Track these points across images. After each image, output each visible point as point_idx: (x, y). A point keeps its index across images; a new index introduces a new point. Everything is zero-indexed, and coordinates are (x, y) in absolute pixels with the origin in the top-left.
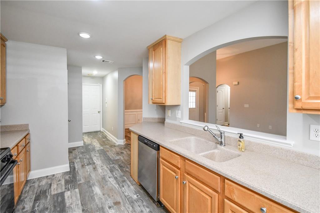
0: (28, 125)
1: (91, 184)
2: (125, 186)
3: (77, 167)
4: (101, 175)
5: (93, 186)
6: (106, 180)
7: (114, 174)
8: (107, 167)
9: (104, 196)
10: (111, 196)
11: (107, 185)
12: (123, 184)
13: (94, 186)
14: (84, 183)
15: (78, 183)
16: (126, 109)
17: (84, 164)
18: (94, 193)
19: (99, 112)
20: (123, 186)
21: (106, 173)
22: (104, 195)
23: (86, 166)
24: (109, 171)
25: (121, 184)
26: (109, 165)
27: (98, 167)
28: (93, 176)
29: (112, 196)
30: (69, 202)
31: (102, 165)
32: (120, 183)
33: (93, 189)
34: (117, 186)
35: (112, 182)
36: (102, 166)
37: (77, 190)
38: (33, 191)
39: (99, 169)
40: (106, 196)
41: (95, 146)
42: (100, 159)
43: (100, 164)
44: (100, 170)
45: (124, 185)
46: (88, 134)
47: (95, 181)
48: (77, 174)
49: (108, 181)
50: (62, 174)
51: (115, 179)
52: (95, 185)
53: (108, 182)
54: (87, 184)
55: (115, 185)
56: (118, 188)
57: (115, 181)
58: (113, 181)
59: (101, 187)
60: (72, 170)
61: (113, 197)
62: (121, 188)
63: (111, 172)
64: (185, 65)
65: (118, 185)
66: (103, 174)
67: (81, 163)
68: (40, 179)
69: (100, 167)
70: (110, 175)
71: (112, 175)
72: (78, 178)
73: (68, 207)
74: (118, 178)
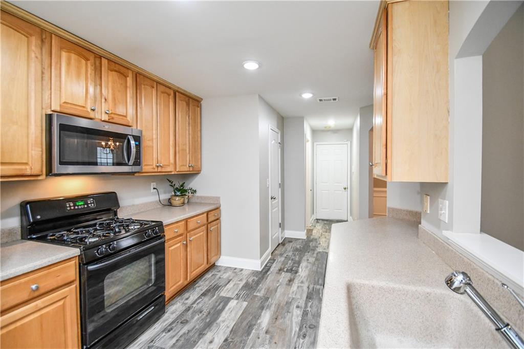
0: (219, 198)
1: (267, 303)
2: (307, 338)
3: (271, 270)
4: (290, 296)
5: (267, 308)
6: (289, 309)
7: (310, 304)
8: (308, 287)
9: (265, 335)
10: (274, 341)
11: (285, 318)
12: (307, 331)
13: (268, 310)
14: (261, 298)
15: (255, 294)
16: (375, 186)
17: (284, 268)
18: (259, 321)
19: (345, 189)
20: (304, 337)
21: (299, 297)
22: (266, 332)
23: (284, 271)
24: (305, 296)
25: (304, 330)
26: (314, 285)
27: (296, 281)
28: (280, 291)
29: (276, 343)
30: (224, 317)
31: (305, 280)
32: (304, 326)
33: (262, 314)
34: (296, 328)
35: (294, 317)
36: (302, 282)
37: (245, 304)
38: (210, 282)
39: (295, 284)
40: (268, 336)
41: (319, 244)
42: (310, 269)
43: (303, 277)
44: (294, 287)
45: (308, 334)
46: (325, 222)
47: (275, 302)
48: (264, 279)
49: (290, 312)
50: (251, 271)
51: (303, 313)
52: (270, 309)
53: (289, 314)
54: (262, 302)
55: (294, 325)
56: (294, 334)
57: (301, 319)
58: (298, 317)
59: (275, 317)
60: (264, 271)
61: (276, 345)
62: (298, 337)
63: (307, 297)
64: (456, 58)
65: (298, 329)
66: (294, 297)
67: (282, 265)
68: (227, 269)
69: (300, 281)
70: (302, 303)
71: (303, 305)
72: (261, 285)
73: (217, 324)
74: (310, 315)
